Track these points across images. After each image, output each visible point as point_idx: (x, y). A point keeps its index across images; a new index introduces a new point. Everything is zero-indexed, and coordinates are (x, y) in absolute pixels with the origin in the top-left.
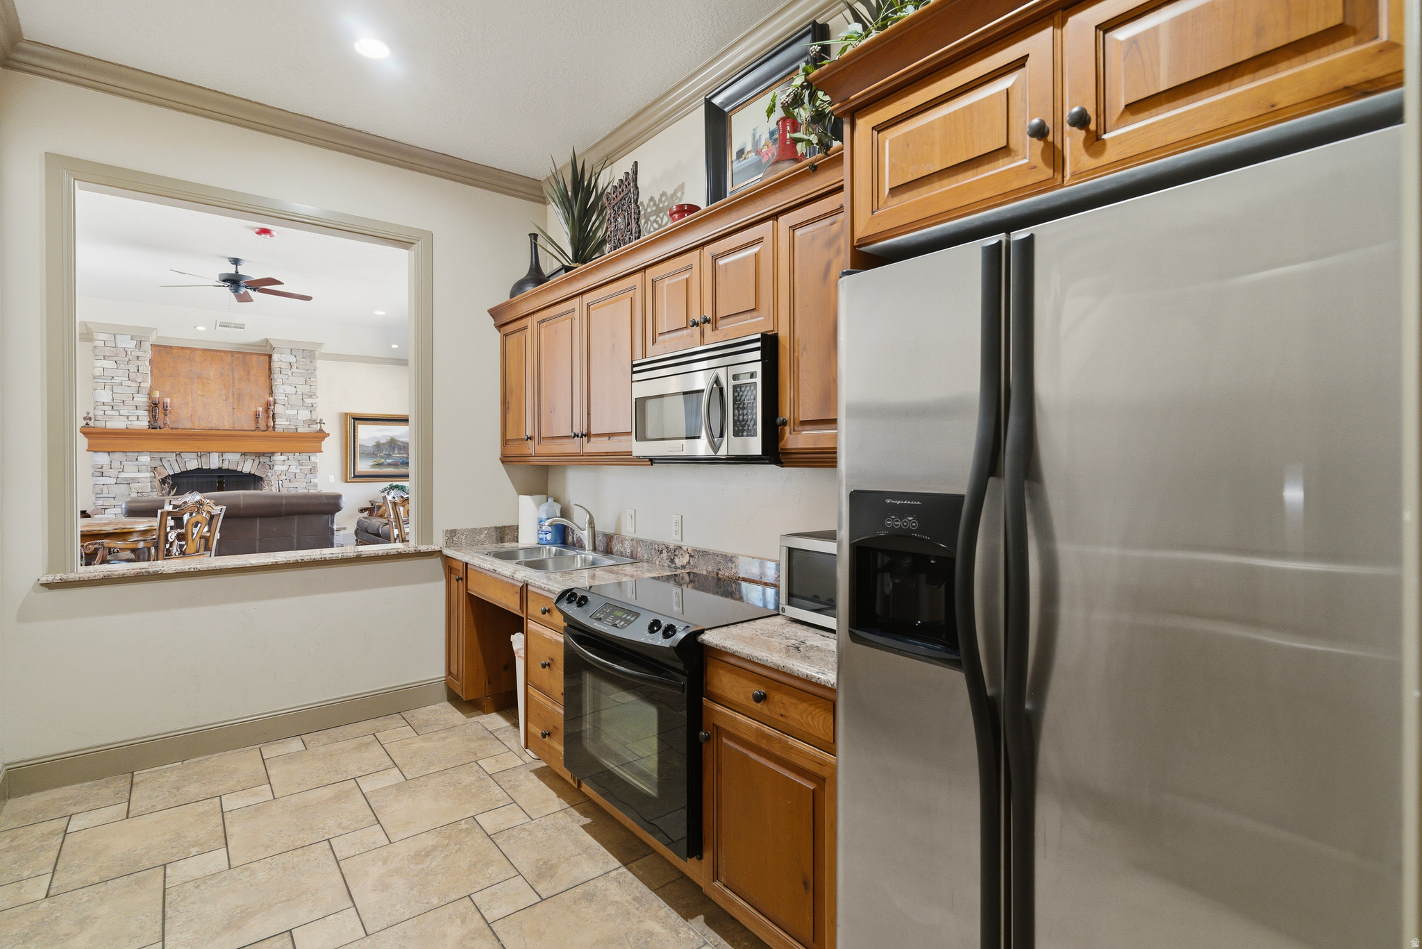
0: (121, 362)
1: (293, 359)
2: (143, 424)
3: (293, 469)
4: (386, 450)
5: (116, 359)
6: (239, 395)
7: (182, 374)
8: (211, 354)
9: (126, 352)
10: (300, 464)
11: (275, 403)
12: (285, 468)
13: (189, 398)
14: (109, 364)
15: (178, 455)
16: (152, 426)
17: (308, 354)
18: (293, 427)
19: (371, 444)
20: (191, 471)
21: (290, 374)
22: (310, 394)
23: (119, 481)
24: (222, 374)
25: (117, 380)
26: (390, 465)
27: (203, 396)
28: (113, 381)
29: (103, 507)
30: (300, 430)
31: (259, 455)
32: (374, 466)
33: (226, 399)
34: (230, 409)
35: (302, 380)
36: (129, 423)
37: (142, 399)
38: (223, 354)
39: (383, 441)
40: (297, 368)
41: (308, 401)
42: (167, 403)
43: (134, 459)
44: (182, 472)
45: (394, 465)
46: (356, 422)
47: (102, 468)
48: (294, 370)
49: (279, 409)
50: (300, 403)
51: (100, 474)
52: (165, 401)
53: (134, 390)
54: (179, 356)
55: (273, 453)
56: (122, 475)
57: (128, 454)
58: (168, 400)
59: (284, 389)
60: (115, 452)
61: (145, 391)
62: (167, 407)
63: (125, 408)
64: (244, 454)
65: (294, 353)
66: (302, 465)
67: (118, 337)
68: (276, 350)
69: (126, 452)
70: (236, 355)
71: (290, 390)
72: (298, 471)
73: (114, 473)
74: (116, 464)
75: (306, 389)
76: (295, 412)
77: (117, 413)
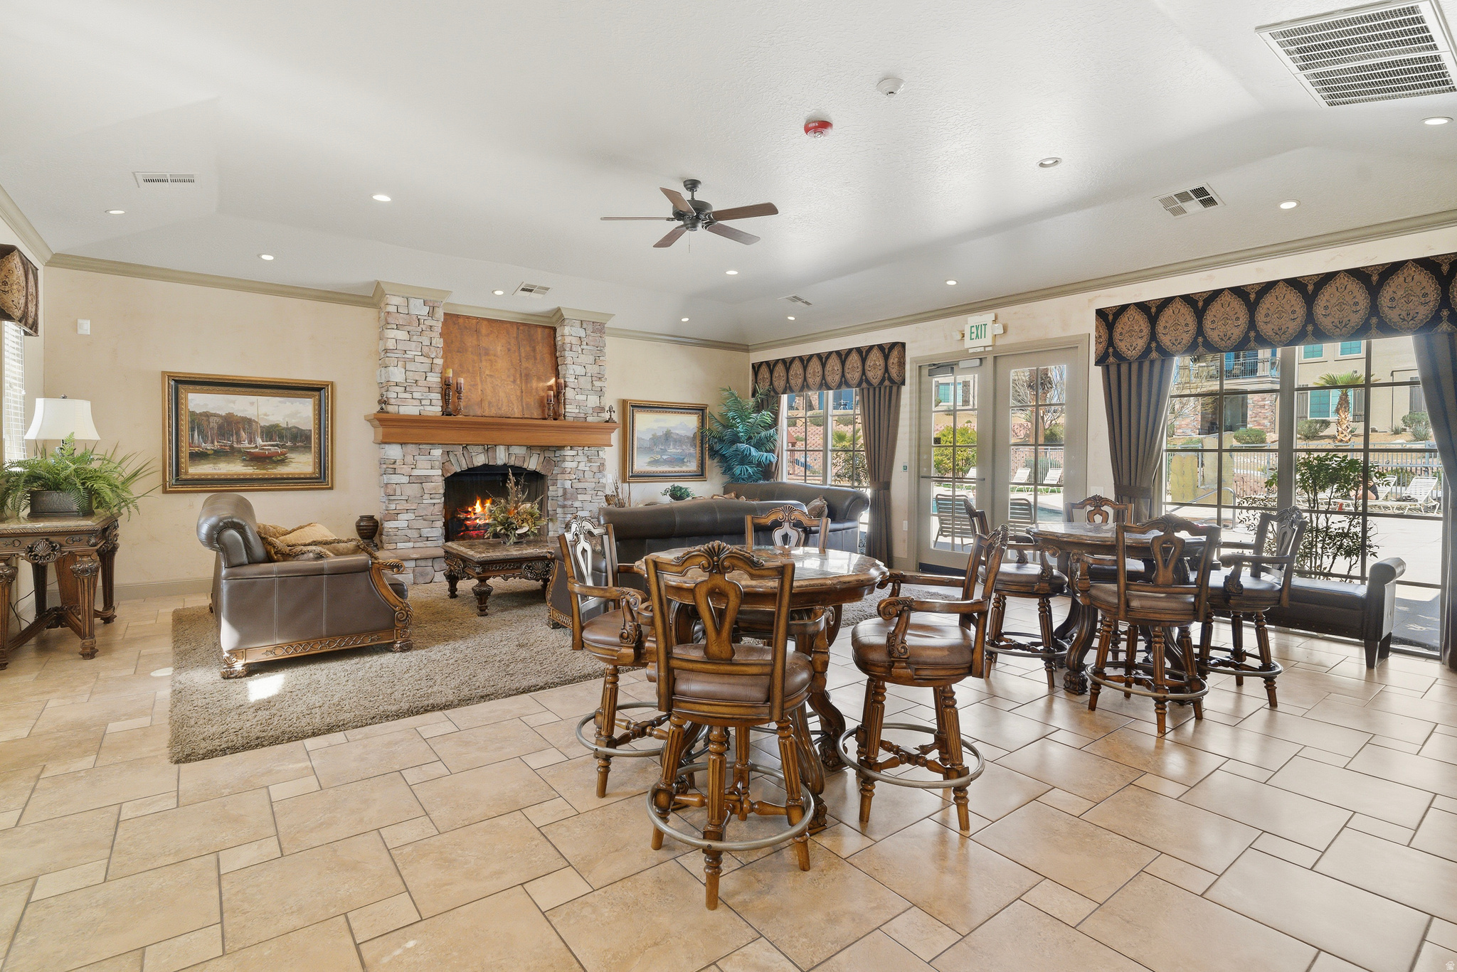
0: (414, 333)
1: (582, 334)
2: (435, 409)
3: (582, 466)
4: (662, 444)
5: (409, 328)
6: (527, 375)
7: (470, 349)
8: (495, 324)
9: (419, 320)
10: (590, 461)
11: (565, 387)
12: (574, 465)
13: (478, 379)
14: (402, 335)
15: (465, 448)
16: (446, 413)
17: (598, 327)
18: (582, 415)
19: (648, 437)
20: (478, 467)
21: (580, 352)
22: (600, 376)
23: (413, 479)
24: (509, 350)
25: (410, 355)
26: (666, 462)
27: (491, 376)
28: (406, 356)
29: (396, 512)
30: (589, 419)
31: (544, 448)
32: (651, 463)
33: (514, 381)
34: (519, 393)
35: (591, 359)
36: (422, 408)
37: (434, 379)
38: (508, 325)
39: (660, 433)
40: (587, 344)
41: (597, 384)
42: (461, 384)
43: (427, 453)
44: (469, 469)
45: (670, 462)
46: (635, 409)
47: (395, 463)
48: (584, 347)
49: (569, 393)
50: (589, 387)
51: (391, 471)
52: (459, 382)
53: (426, 367)
54: (466, 327)
55: (561, 448)
56: (416, 472)
57: (421, 447)
58: (462, 380)
59: (575, 367)
60: (408, 443)
61: (438, 369)
62: (461, 388)
63: (420, 389)
64: (530, 448)
65: (584, 326)
66: (591, 462)
67: (412, 301)
68: (567, 321)
69: (420, 444)
70: (521, 328)
71: (580, 370)
72: (587, 469)
73: (406, 469)
74: (409, 459)
75: (593, 369)
76: (584, 397)
77: (410, 396)
